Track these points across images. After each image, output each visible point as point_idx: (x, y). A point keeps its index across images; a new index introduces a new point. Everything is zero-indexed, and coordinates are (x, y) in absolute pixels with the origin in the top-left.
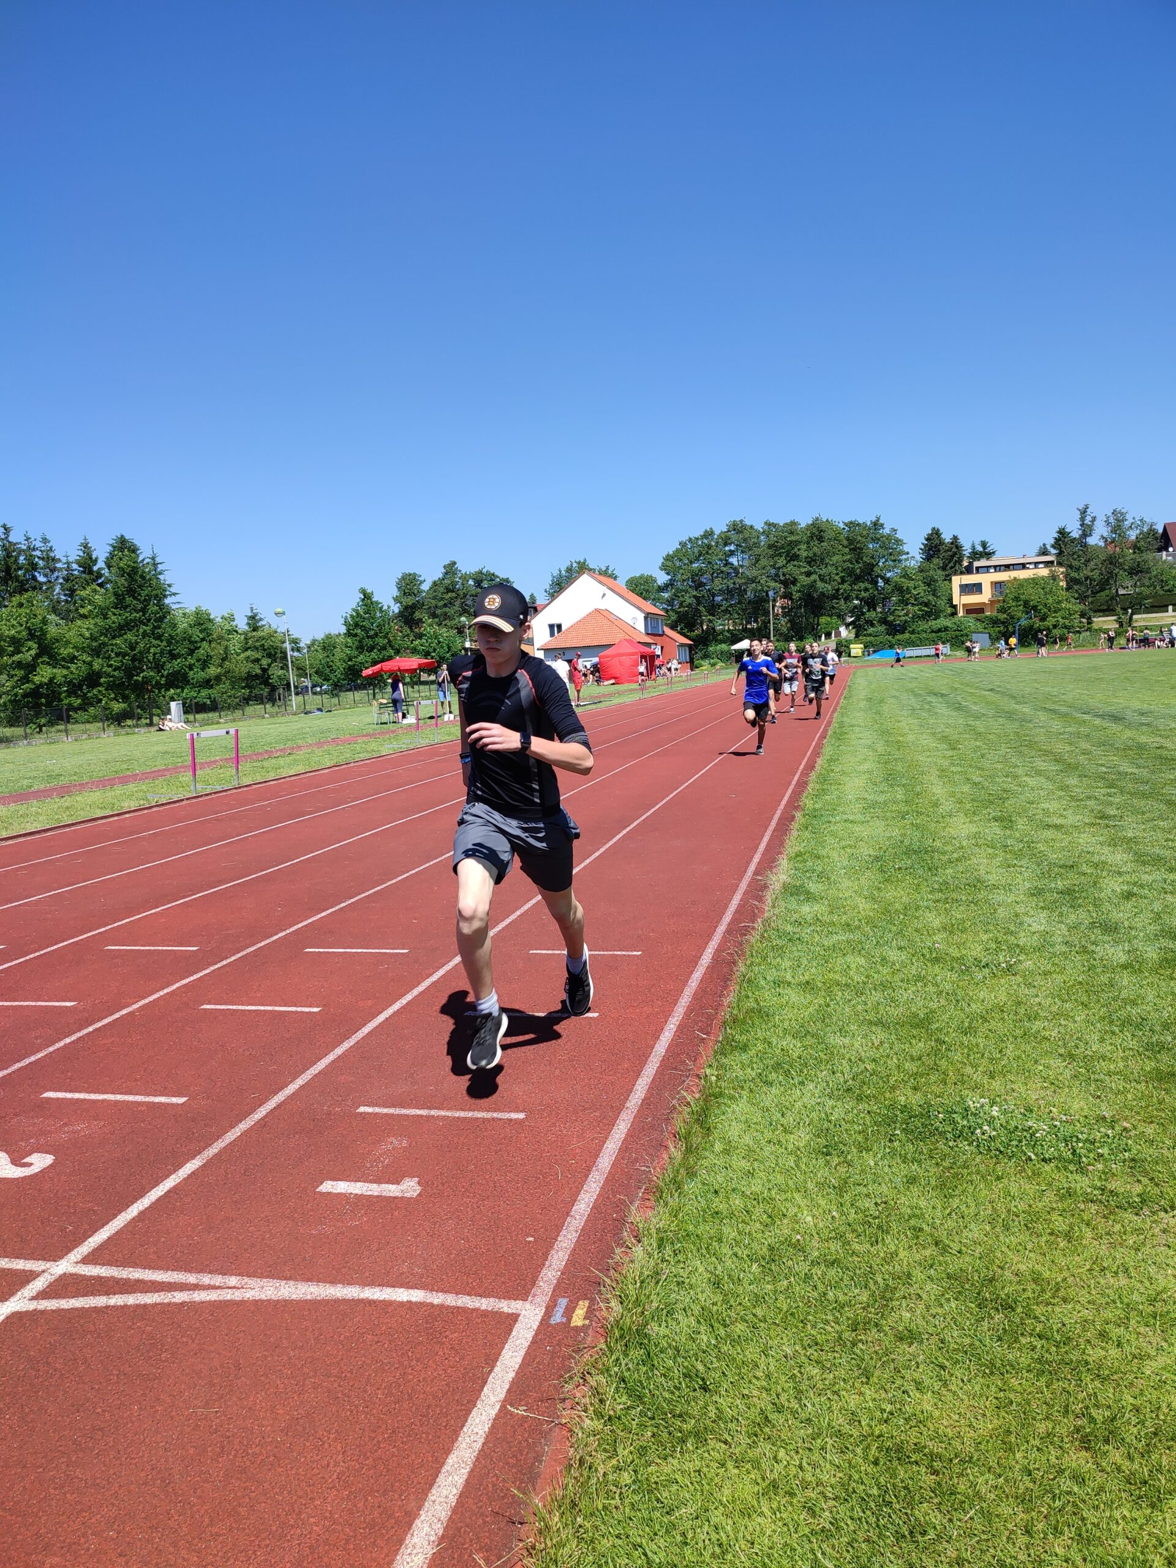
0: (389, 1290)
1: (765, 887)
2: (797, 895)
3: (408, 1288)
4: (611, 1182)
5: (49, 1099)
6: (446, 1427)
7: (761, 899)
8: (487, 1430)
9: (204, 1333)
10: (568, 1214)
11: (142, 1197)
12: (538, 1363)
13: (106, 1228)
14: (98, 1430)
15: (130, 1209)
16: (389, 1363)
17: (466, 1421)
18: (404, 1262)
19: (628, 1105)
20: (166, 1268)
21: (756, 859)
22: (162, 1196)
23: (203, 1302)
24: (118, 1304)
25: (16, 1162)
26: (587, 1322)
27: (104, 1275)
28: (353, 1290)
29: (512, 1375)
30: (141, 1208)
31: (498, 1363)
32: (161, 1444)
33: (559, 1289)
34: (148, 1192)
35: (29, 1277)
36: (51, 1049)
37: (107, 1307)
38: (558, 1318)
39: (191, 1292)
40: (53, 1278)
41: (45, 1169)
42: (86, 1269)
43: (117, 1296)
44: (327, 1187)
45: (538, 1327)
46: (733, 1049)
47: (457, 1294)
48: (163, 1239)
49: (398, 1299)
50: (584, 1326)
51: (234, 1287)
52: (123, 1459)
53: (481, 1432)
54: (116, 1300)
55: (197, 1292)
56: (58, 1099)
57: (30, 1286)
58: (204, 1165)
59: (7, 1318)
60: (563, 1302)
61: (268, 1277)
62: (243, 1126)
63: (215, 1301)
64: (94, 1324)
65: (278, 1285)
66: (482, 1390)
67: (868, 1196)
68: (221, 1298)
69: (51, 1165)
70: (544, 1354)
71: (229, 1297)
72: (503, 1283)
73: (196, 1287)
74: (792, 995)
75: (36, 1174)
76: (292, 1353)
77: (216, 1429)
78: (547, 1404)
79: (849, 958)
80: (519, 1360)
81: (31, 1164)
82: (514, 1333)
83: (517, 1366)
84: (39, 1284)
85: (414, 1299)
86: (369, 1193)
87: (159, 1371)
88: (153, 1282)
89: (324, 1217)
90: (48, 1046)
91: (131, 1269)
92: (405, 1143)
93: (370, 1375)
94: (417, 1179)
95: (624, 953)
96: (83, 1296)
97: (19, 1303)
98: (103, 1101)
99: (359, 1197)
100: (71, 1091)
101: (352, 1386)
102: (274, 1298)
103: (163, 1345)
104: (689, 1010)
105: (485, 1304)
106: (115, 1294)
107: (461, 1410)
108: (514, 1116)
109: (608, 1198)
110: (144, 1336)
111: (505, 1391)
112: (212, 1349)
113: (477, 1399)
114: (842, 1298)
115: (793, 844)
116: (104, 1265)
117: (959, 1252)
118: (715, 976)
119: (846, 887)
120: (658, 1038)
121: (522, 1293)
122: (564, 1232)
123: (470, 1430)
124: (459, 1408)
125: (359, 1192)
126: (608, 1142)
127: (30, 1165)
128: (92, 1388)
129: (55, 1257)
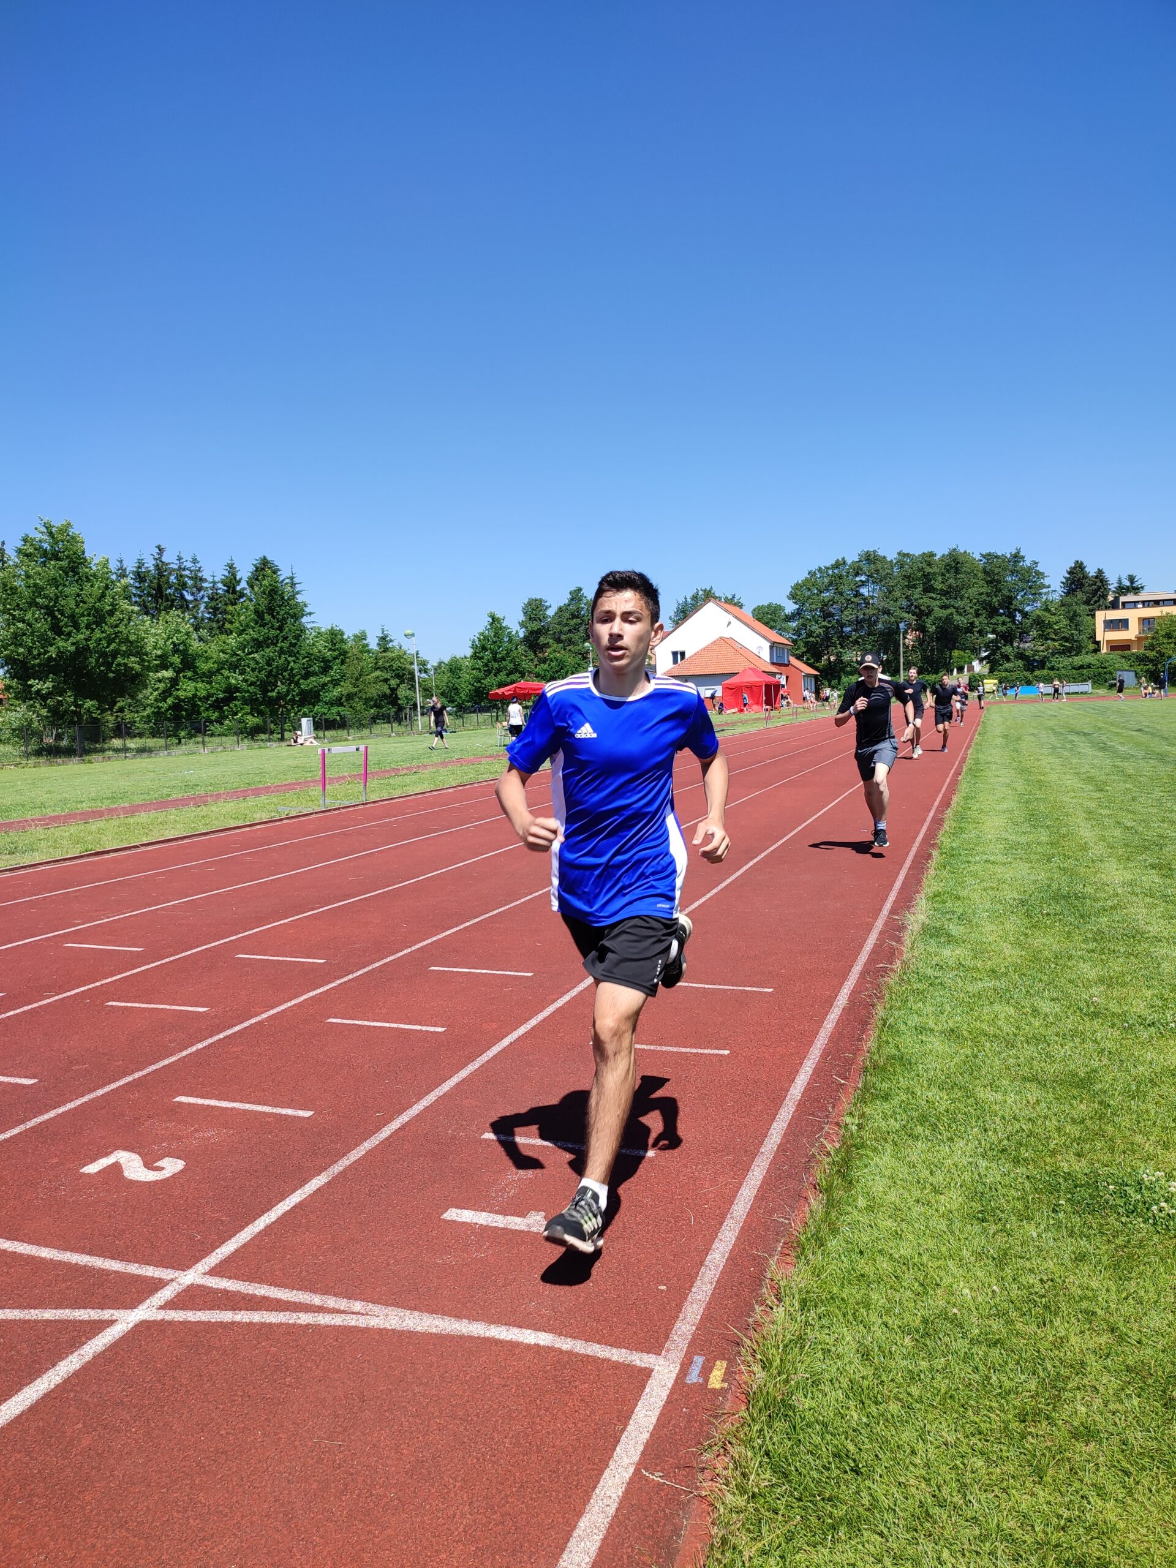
0: (516, 1330)
1: (902, 928)
2: (937, 937)
3: (535, 1330)
4: (747, 1230)
5: (181, 1104)
6: (576, 1486)
7: (899, 940)
8: (620, 1494)
9: (329, 1359)
10: (702, 1263)
11: (268, 1210)
12: (674, 1426)
13: (234, 1240)
14: (222, 1453)
15: (257, 1222)
16: (517, 1409)
17: (598, 1482)
18: (531, 1301)
19: (762, 1150)
20: (292, 1287)
21: (892, 896)
22: (288, 1211)
23: (327, 1326)
24: (244, 1320)
25: (149, 1165)
26: (726, 1385)
27: (231, 1289)
28: (479, 1326)
29: (646, 1436)
30: (268, 1222)
31: (631, 1422)
32: (284, 1475)
33: (695, 1345)
34: (274, 1206)
35: (158, 1285)
36: (184, 1053)
37: (233, 1323)
38: (693, 1377)
39: (316, 1314)
40: (181, 1288)
41: (175, 1174)
42: (213, 1281)
43: (243, 1312)
44: (452, 1214)
45: (673, 1386)
46: (875, 1097)
47: (587, 1340)
48: (289, 1256)
49: (525, 1341)
50: (722, 1388)
51: (359, 1313)
52: (247, 1487)
53: (614, 1496)
54: (242, 1317)
55: (321, 1315)
56: (189, 1104)
57: (159, 1294)
58: (329, 1183)
59: (136, 1326)
60: (699, 1360)
61: (392, 1305)
62: (368, 1145)
63: (340, 1326)
64: (220, 1340)
65: (402, 1314)
66: (615, 1449)
67: (1031, 1271)
68: (346, 1323)
69: (182, 1171)
70: (680, 1416)
71: (353, 1323)
72: (634, 1333)
73: (321, 1309)
74: (936, 1044)
75: (168, 1179)
76: (417, 1390)
77: (339, 1464)
78: (684, 1473)
79: (997, 1007)
80: (654, 1420)
81: (163, 1168)
82: (647, 1390)
83: (651, 1427)
84: (166, 1294)
85: (542, 1343)
86: (495, 1224)
87: (283, 1396)
88: (279, 1301)
89: (449, 1246)
90: (181, 1051)
91: (257, 1285)
93: (497, 1421)
94: (543, 1214)
95: (754, 989)
96: (209, 1309)
97: (146, 1312)
98: (232, 1109)
99: (484, 1228)
100: (202, 1097)
101: (479, 1431)
102: (398, 1327)
103: (287, 1368)
104: (825, 1054)
105: (617, 1355)
106: (241, 1310)
107: (593, 1470)
108: (642, 1153)
109: (745, 1249)
110: (269, 1357)
111: (639, 1453)
112: (336, 1376)
113: (610, 1458)
114: (1007, 1384)
115: (931, 883)
116: (230, 1278)
117: (1138, 1342)
118: (852, 1018)
119: (990, 932)
120: (793, 1081)
121: (655, 1345)
122: (698, 1283)
123: (603, 1493)
124: (590, 1467)
125: (484, 1223)
126: (742, 1189)
127: (161, 1169)
128: (217, 1408)
129: (184, 1266)
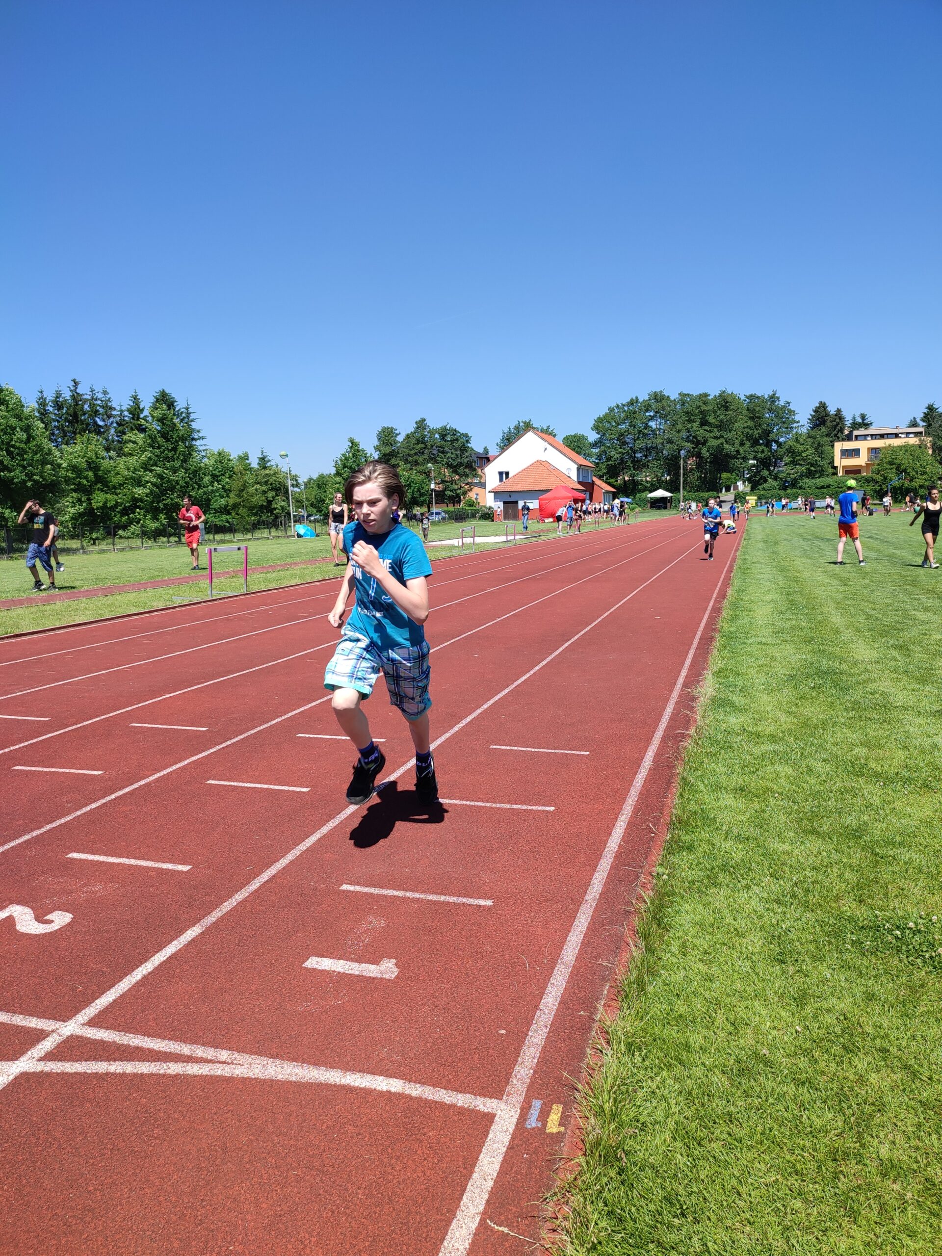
0: (369, 1077)
1: (693, 699)
2: (723, 706)
3: (387, 1076)
4: (575, 975)
5: (73, 860)
6: (426, 1239)
7: (692, 709)
8: (467, 1246)
9: (195, 1109)
10: (537, 1007)
11: (146, 961)
12: (516, 1172)
13: (113, 990)
14: (89, 1210)
15: (135, 973)
16: (370, 1159)
17: (446, 1234)
18: (383, 1047)
19: (587, 898)
20: (164, 1037)
21: (684, 672)
22: (164, 962)
23: (195, 1076)
24: (118, 1071)
25: (40, 919)
26: (562, 1129)
27: (107, 1039)
28: (336, 1074)
29: (490, 1184)
30: (145, 972)
31: (476, 1169)
32: (148, 1233)
33: (534, 1090)
34: (151, 956)
35: (40, 1036)
36: (79, 813)
37: (107, 1074)
38: (533, 1122)
39: (185, 1064)
40: (61, 1039)
41: (63, 927)
42: (91, 1032)
43: (117, 1063)
44: (313, 963)
45: (514, 1131)
46: (682, 848)
47: (434, 1086)
48: (162, 1006)
49: (379, 1088)
50: (559, 1133)
51: (224, 1062)
52: (111, 1247)
53: (461, 1248)
54: (116, 1067)
55: (190, 1064)
56: (81, 860)
57: (39, 1046)
58: (203, 933)
59: (16, 1078)
60: (537, 1104)
61: (256, 1053)
62: (239, 896)
63: (206, 1076)
64: (94, 1091)
65: (265, 1062)
66: (461, 1198)
68: (212, 1073)
69: (69, 924)
70: (522, 1163)
71: (219, 1073)
72: (478, 1078)
73: (189, 1059)
74: (728, 800)
75: (56, 932)
76: (276, 1140)
77: (201, 1220)
78: (527, 1222)
79: (778, 767)
80: (497, 1167)
81: (52, 921)
82: (491, 1136)
83: (495, 1174)
84: (47, 1045)
85: (393, 1090)
86: (350, 972)
87: (151, 1148)
88: (151, 1051)
89: (309, 994)
90: (77, 810)
91: (132, 1035)
92: (383, 923)
93: (351, 1171)
94: (394, 961)
95: (573, 752)
96: (86, 1060)
97: (27, 1064)
98: (119, 864)
99: (342, 976)
100: (92, 853)
101: (334, 1182)
102: (261, 1076)
103: (156, 1120)
104: (636, 810)
105: (462, 1100)
106: (115, 1060)
107: (442, 1220)
108: (482, 902)
109: (574, 993)
110: (139, 1109)
111: (484, 1202)
112: (201, 1128)
113: (457, 1209)
115: (716, 662)
116: (107, 1028)
118: (657, 777)
119: (765, 701)
120: (610, 834)
121: (497, 1090)
122: (534, 1027)
123: (451, 1246)
124: (438, 1217)
125: (342, 970)
126: (571, 934)
127: (51, 922)
128: (87, 1162)
129: (65, 1016)
